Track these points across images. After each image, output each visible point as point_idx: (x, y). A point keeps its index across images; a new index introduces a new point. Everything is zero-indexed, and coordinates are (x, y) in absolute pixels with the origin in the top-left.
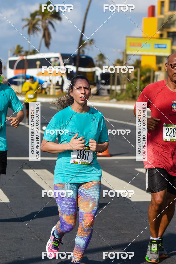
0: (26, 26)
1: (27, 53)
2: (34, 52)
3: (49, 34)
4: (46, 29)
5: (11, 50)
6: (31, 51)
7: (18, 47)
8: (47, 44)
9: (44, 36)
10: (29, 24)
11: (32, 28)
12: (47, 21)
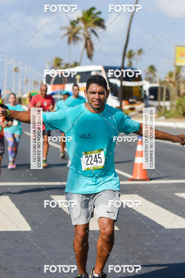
0: (66, 35)
1: (67, 66)
2: (76, 65)
3: (91, 45)
4: (88, 39)
6: (72, 64)
7: (57, 59)
8: (90, 56)
9: (86, 46)
10: (68, 33)
11: (73, 37)
12: (89, 30)
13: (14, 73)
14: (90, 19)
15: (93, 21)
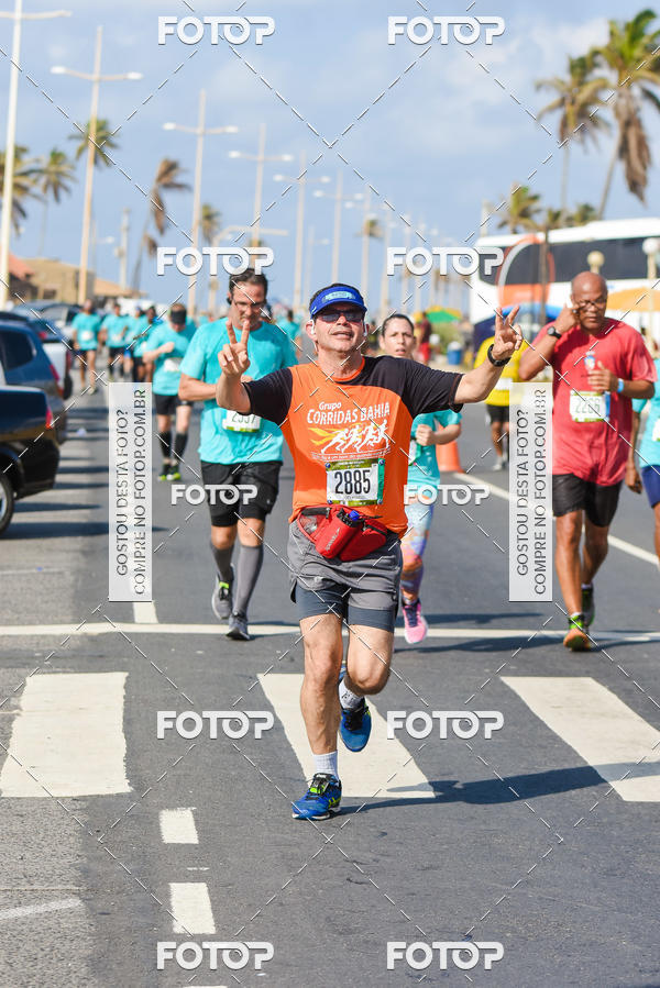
0: (551, 109)
1: (555, 219)
2: (586, 215)
3: (642, 144)
4: (631, 122)
5: (490, 206)
6: (573, 210)
7: (520, 194)
8: (636, 185)
9: (623, 150)
10: (562, 103)
11: (578, 117)
12: (636, 91)
13: (366, 239)
14: (637, 52)
15: (648, 61)
